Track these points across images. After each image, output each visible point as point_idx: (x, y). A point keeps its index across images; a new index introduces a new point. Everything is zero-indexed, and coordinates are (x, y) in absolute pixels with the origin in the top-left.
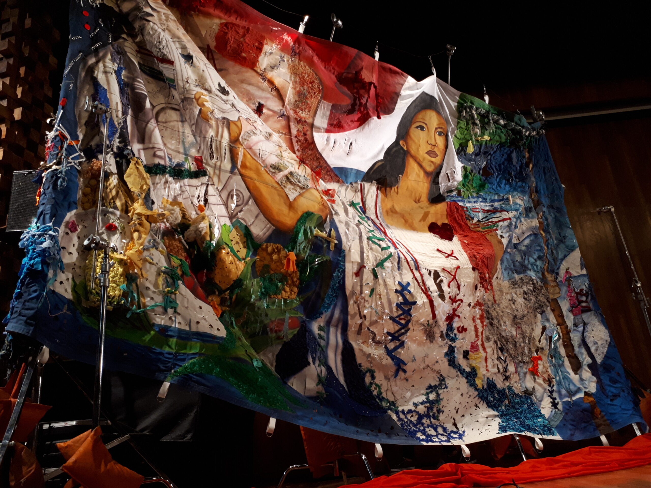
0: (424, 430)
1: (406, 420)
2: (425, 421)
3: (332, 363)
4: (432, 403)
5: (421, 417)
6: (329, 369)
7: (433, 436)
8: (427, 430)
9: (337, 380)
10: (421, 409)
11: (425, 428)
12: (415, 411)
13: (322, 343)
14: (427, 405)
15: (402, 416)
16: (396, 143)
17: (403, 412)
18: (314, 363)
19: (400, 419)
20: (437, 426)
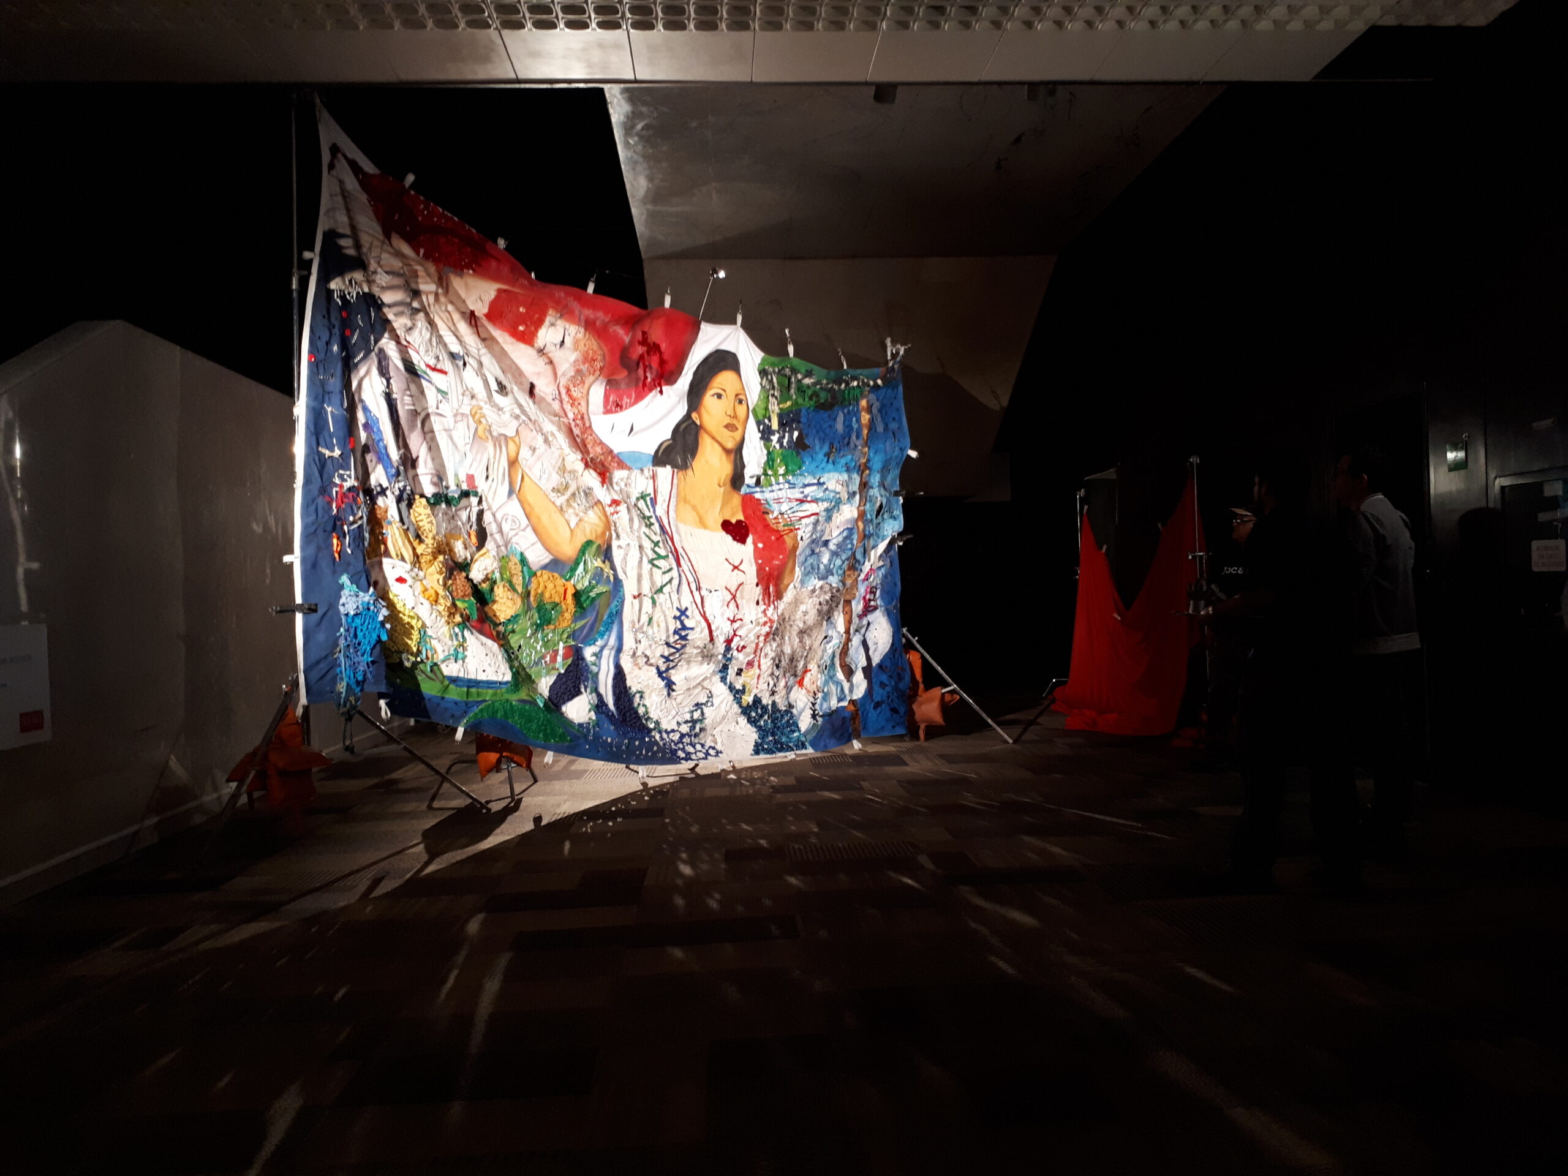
0: (684, 748)
1: (668, 740)
2: (686, 740)
3: (602, 690)
4: (694, 722)
5: (682, 736)
6: (599, 695)
7: (692, 753)
8: (686, 748)
9: (607, 705)
10: (685, 729)
11: (684, 746)
12: (677, 731)
13: (594, 669)
14: (690, 725)
15: (665, 736)
16: (688, 416)
17: (666, 731)
18: (586, 691)
19: (662, 739)
20: (695, 744)
